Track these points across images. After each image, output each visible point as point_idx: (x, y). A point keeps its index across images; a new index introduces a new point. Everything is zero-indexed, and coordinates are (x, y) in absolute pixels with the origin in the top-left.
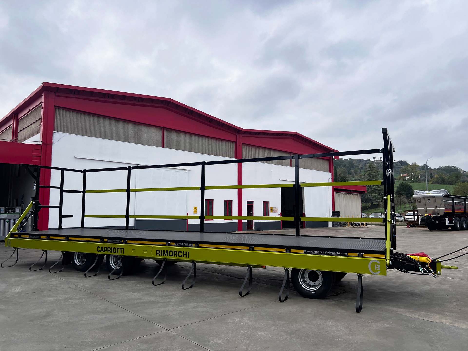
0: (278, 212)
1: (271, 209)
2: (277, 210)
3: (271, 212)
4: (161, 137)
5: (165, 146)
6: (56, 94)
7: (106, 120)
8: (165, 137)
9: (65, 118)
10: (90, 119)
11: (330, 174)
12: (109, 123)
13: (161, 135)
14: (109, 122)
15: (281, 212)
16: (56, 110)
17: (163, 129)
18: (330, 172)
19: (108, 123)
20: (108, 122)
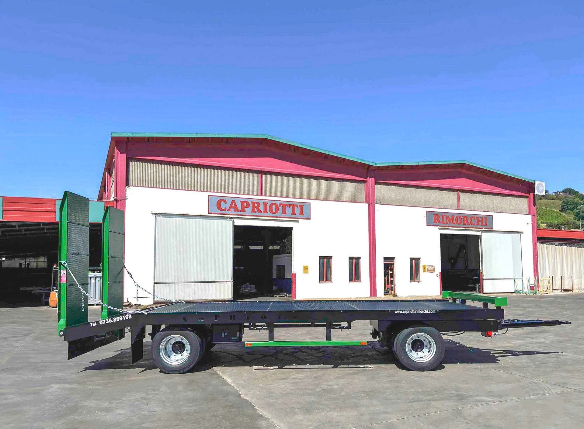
0: (435, 271)
1: (424, 268)
2: (434, 269)
3: (424, 271)
4: (259, 183)
5: (264, 194)
7: (189, 168)
8: (264, 182)
9: (140, 170)
10: (169, 168)
11: (530, 217)
13: (259, 180)
15: (441, 272)
18: (529, 213)
19: (190, 171)
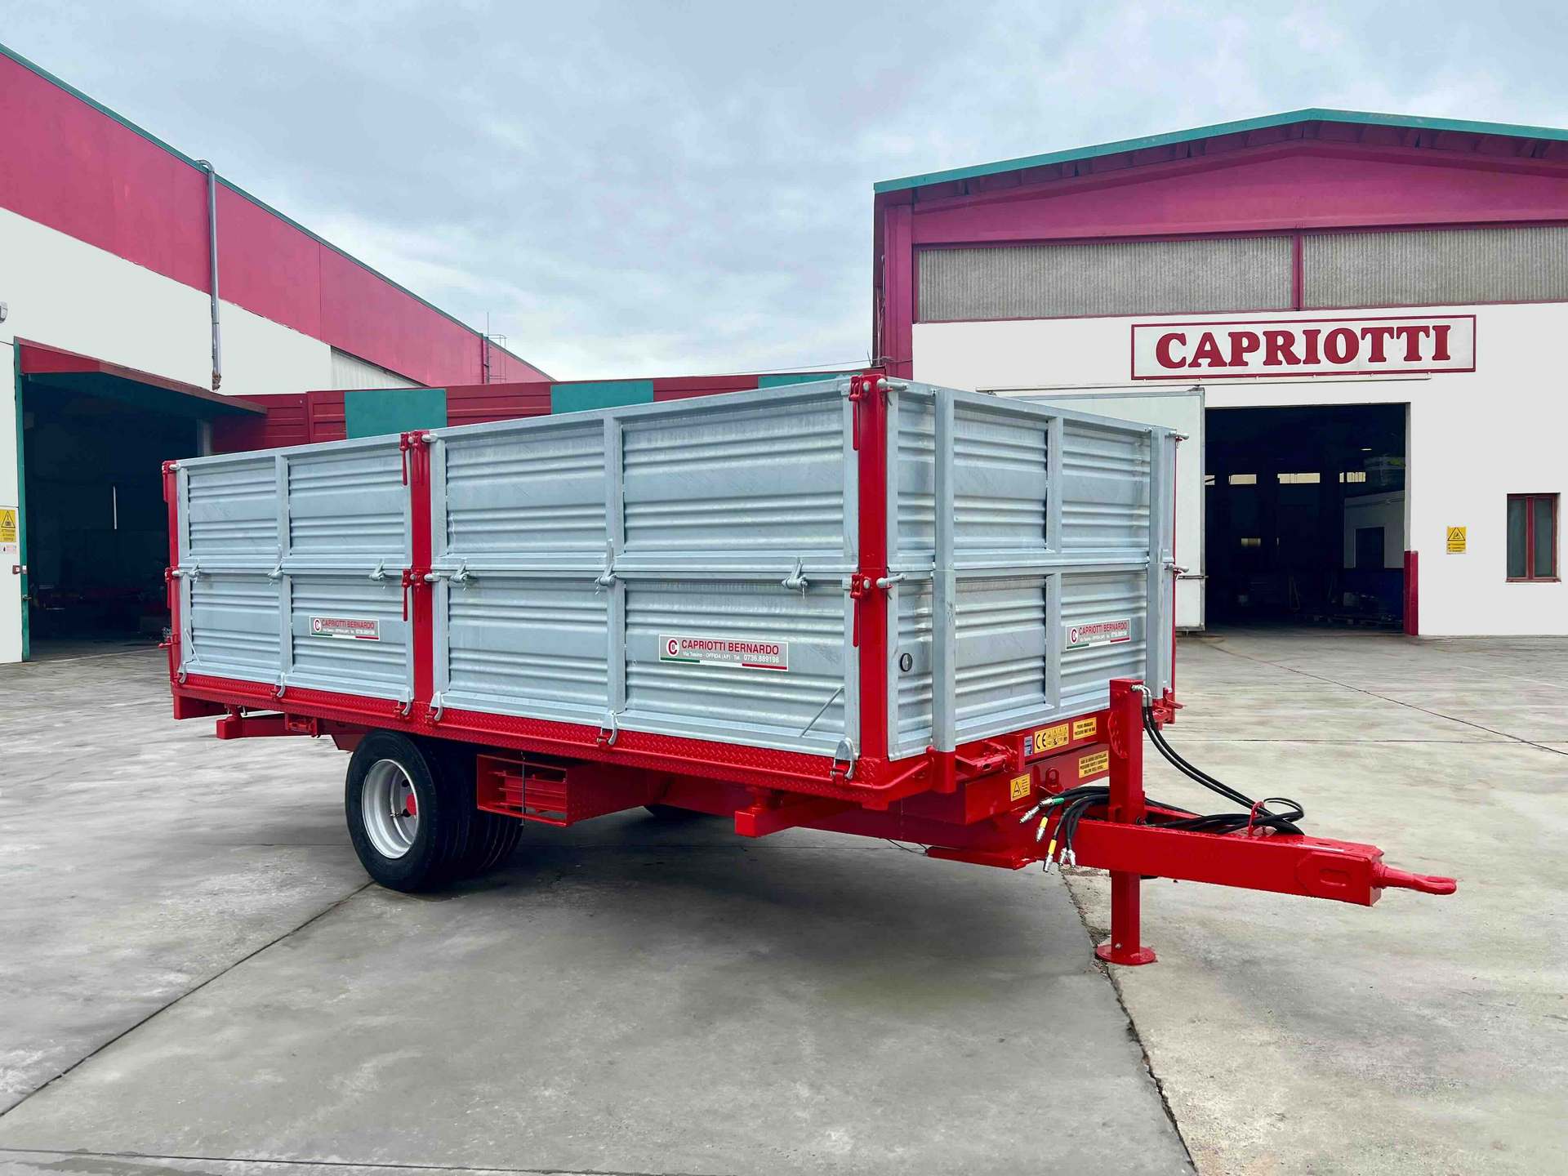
4: (1290, 271)
5: (1306, 302)
6: (916, 210)
7: (1075, 252)
8: (1307, 265)
9: (946, 276)
10: (1022, 260)
12: (1083, 259)
13: (1290, 260)
14: (1083, 257)
16: (921, 256)
17: (1297, 234)
19: (1079, 260)
20: (1081, 258)
